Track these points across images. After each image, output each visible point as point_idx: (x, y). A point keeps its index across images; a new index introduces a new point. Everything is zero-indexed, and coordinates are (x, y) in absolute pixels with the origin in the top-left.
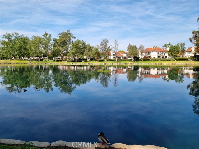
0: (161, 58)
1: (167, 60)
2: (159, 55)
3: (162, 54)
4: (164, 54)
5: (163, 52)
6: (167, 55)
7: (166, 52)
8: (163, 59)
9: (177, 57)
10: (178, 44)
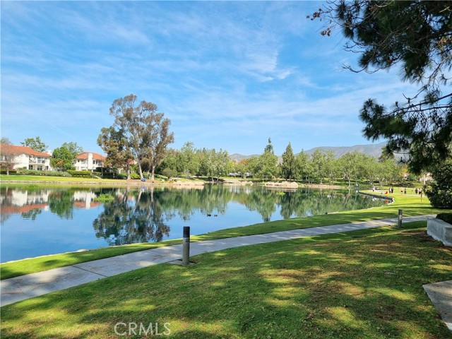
0: (35, 169)
1: (48, 175)
2: (32, 164)
3: (39, 161)
4: (43, 162)
5: (39, 158)
6: (48, 163)
7: (46, 158)
9: (70, 168)
10: (65, 144)
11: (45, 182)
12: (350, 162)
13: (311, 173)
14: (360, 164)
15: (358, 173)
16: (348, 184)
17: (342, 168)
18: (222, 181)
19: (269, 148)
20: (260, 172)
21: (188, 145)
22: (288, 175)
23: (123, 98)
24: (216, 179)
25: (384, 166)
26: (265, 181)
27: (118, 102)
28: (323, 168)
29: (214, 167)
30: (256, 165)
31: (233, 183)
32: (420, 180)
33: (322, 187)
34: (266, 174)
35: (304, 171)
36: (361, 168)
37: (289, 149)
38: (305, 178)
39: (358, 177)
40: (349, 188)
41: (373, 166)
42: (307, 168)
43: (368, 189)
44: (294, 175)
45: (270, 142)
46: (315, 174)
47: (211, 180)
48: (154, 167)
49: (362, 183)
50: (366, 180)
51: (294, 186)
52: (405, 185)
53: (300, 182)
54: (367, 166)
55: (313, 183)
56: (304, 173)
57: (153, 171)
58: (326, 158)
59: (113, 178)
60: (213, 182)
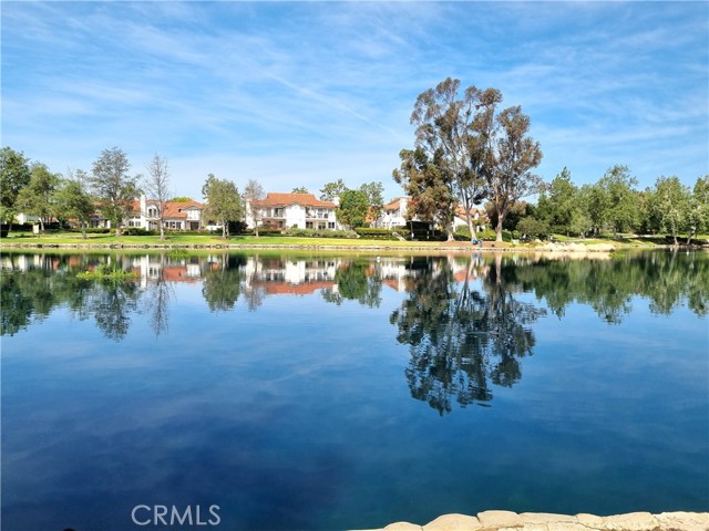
0: (316, 226)
1: (335, 236)
2: (311, 219)
3: (320, 215)
4: (326, 216)
5: (320, 210)
6: (332, 217)
7: (330, 210)
8: (323, 232)
9: (361, 225)
10: (365, 185)
11: (302, 247)
21: (615, 172)
23: (434, 88)
24: (685, 240)
27: (426, 98)
29: (676, 215)
47: (672, 243)
59: (426, 240)
60: (675, 247)
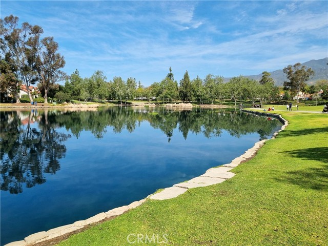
12: (236, 85)
13: (204, 95)
14: (245, 86)
15: (242, 94)
16: (234, 104)
17: (229, 90)
18: (129, 103)
19: (170, 75)
20: (161, 95)
21: (98, 73)
22: (184, 97)
23: (3, 19)
24: (124, 102)
25: (265, 88)
26: (165, 103)
28: (213, 91)
29: (121, 92)
30: (157, 89)
31: (139, 105)
32: (294, 99)
33: (213, 106)
34: (166, 97)
35: (198, 93)
36: (245, 90)
37: (186, 76)
38: (199, 100)
39: (243, 98)
40: (235, 107)
41: (255, 88)
42: (201, 91)
43: (250, 107)
44: (189, 98)
45: (170, 70)
46: (208, 96)
47: (120, 104)
48: (46, 91)
49: (246, 103)
50: (249, 100)
51: (189, 106)
52: (281, 103)
53: (195, 103)
54: (250, 88)
55: (206, 104)
56: (198, 96)
57: (46, 95)
58: (216, 82)
60: (121, 105)
